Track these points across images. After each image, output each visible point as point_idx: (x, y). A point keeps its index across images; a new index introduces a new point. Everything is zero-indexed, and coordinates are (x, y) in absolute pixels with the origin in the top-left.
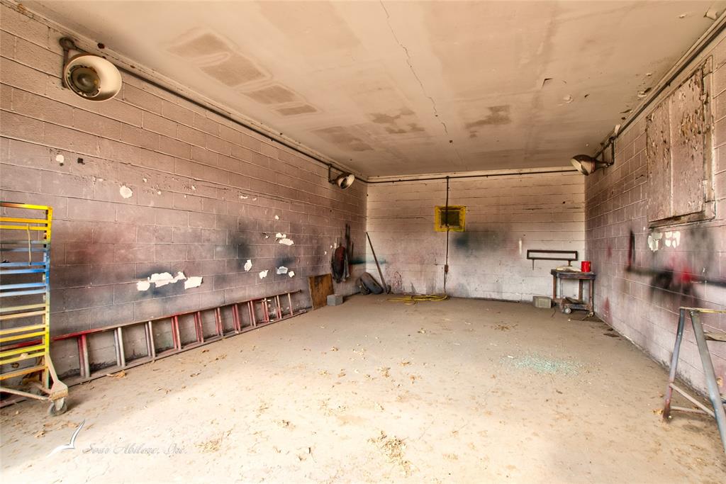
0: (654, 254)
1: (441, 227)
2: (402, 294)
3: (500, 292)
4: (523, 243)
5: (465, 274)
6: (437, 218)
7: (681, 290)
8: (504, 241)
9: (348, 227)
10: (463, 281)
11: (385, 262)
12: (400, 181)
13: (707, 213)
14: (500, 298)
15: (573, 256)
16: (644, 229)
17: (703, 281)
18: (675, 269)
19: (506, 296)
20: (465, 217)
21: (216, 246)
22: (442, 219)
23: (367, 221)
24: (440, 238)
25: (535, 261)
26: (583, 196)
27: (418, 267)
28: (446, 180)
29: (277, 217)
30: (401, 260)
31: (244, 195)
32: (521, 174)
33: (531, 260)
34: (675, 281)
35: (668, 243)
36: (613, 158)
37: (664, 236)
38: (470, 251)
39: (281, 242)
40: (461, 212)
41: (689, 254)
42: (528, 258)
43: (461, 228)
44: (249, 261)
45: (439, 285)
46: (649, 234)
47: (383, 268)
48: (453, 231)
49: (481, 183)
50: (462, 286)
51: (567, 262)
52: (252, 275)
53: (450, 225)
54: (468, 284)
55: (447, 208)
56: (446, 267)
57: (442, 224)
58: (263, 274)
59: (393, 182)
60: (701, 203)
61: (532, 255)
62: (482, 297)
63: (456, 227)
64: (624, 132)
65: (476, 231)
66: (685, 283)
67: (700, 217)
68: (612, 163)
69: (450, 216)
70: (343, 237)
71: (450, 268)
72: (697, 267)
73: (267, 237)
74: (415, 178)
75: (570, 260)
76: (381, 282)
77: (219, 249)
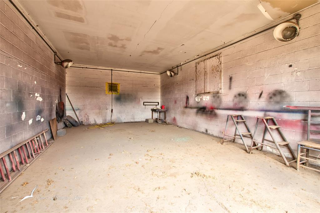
0: (198, 103)
1: (109, 92)
2: (89, 125)
3: (134, 119)
4: (142, 99)
5: (120, 112)
6: (107, 88)
7: (210, 111)
8: (135, 98)
9: (60, 90)
10: (119, 115)
11: (79, 109)
12: (87, 68)
13: (220, 92)
14: (134, 121)
15: (157, 104)
16: (194, 95)
17: (218, 109)
18: (207, 106)
19: (136, 120)
20: (120, 88)
21: (6, 102)
22: (109, 88)
23: (66, 88)
24: (109, 97)
25: (146, 106)
26: (160, 83)
27: (97, 111)
28: (111, 71)
29: (35, 83)
30: (88, 108)
31: (20, 64)
32: (141, 73)
33: (144, 106)
34: (207, 110)
35: (204, 99)
36: (178, 72)
37: (202, 97)
38: (122, 103)
39: (37, 99)
40: (118, 86)
41: (213, 102)
42: (144, 105)
43: (118, 93)
44: (24, 113)
45: (108, 119)
46: (196, 97)
47: (77, 113)
48: (114, 94)
49: (126, 74)
50: (119, 118)
51: (155, 106)
52: (26, 123)
53: (113, 91)
54: (121, 117)
55: (112, 84)
56: (112, 110)
57: (109, 91)
58: (30, 122)
59: (83, 68)
60: (219, 89)
61: (145, 104)
62: (127, 121)
63: (116, 92)
64: (184, 65)
65: (124, 94)
66: (211, 110)
67: (218, 93)
68: (178, 74)
69: (113, 87)
70: (59, 96)
71: (113, 111)
72: (215, 105)
73: (31, 96)
74: (95, 68)
75: (156, 105)
76: (77, 120)
77: (8, 105)
